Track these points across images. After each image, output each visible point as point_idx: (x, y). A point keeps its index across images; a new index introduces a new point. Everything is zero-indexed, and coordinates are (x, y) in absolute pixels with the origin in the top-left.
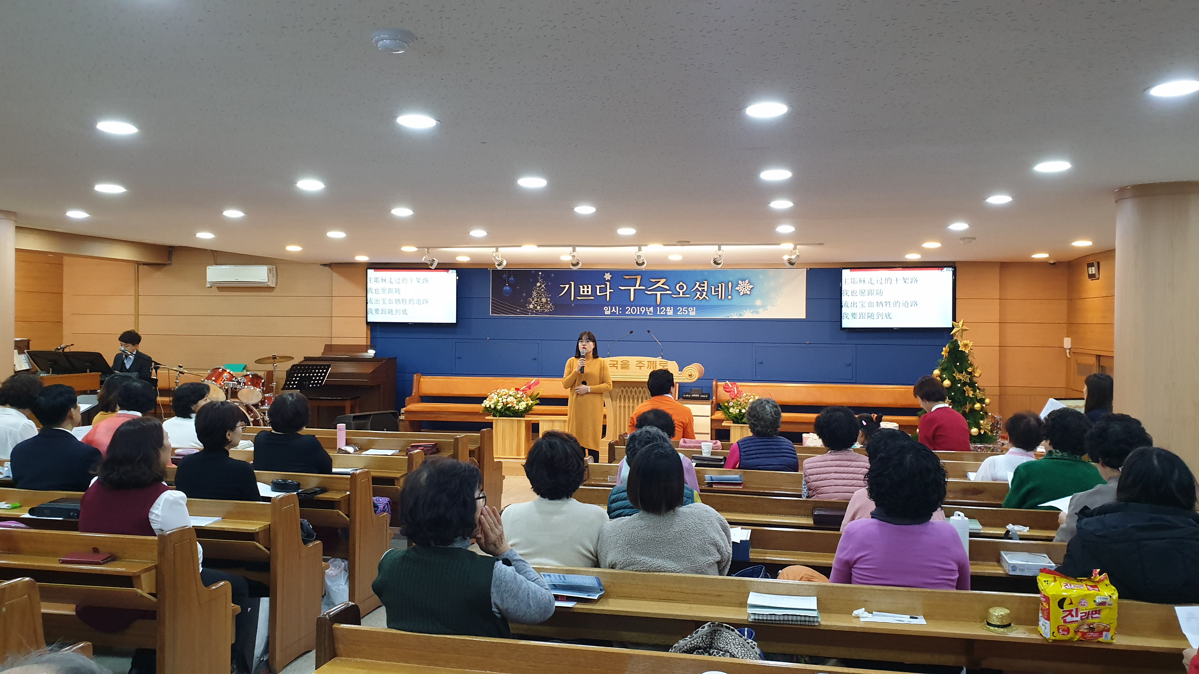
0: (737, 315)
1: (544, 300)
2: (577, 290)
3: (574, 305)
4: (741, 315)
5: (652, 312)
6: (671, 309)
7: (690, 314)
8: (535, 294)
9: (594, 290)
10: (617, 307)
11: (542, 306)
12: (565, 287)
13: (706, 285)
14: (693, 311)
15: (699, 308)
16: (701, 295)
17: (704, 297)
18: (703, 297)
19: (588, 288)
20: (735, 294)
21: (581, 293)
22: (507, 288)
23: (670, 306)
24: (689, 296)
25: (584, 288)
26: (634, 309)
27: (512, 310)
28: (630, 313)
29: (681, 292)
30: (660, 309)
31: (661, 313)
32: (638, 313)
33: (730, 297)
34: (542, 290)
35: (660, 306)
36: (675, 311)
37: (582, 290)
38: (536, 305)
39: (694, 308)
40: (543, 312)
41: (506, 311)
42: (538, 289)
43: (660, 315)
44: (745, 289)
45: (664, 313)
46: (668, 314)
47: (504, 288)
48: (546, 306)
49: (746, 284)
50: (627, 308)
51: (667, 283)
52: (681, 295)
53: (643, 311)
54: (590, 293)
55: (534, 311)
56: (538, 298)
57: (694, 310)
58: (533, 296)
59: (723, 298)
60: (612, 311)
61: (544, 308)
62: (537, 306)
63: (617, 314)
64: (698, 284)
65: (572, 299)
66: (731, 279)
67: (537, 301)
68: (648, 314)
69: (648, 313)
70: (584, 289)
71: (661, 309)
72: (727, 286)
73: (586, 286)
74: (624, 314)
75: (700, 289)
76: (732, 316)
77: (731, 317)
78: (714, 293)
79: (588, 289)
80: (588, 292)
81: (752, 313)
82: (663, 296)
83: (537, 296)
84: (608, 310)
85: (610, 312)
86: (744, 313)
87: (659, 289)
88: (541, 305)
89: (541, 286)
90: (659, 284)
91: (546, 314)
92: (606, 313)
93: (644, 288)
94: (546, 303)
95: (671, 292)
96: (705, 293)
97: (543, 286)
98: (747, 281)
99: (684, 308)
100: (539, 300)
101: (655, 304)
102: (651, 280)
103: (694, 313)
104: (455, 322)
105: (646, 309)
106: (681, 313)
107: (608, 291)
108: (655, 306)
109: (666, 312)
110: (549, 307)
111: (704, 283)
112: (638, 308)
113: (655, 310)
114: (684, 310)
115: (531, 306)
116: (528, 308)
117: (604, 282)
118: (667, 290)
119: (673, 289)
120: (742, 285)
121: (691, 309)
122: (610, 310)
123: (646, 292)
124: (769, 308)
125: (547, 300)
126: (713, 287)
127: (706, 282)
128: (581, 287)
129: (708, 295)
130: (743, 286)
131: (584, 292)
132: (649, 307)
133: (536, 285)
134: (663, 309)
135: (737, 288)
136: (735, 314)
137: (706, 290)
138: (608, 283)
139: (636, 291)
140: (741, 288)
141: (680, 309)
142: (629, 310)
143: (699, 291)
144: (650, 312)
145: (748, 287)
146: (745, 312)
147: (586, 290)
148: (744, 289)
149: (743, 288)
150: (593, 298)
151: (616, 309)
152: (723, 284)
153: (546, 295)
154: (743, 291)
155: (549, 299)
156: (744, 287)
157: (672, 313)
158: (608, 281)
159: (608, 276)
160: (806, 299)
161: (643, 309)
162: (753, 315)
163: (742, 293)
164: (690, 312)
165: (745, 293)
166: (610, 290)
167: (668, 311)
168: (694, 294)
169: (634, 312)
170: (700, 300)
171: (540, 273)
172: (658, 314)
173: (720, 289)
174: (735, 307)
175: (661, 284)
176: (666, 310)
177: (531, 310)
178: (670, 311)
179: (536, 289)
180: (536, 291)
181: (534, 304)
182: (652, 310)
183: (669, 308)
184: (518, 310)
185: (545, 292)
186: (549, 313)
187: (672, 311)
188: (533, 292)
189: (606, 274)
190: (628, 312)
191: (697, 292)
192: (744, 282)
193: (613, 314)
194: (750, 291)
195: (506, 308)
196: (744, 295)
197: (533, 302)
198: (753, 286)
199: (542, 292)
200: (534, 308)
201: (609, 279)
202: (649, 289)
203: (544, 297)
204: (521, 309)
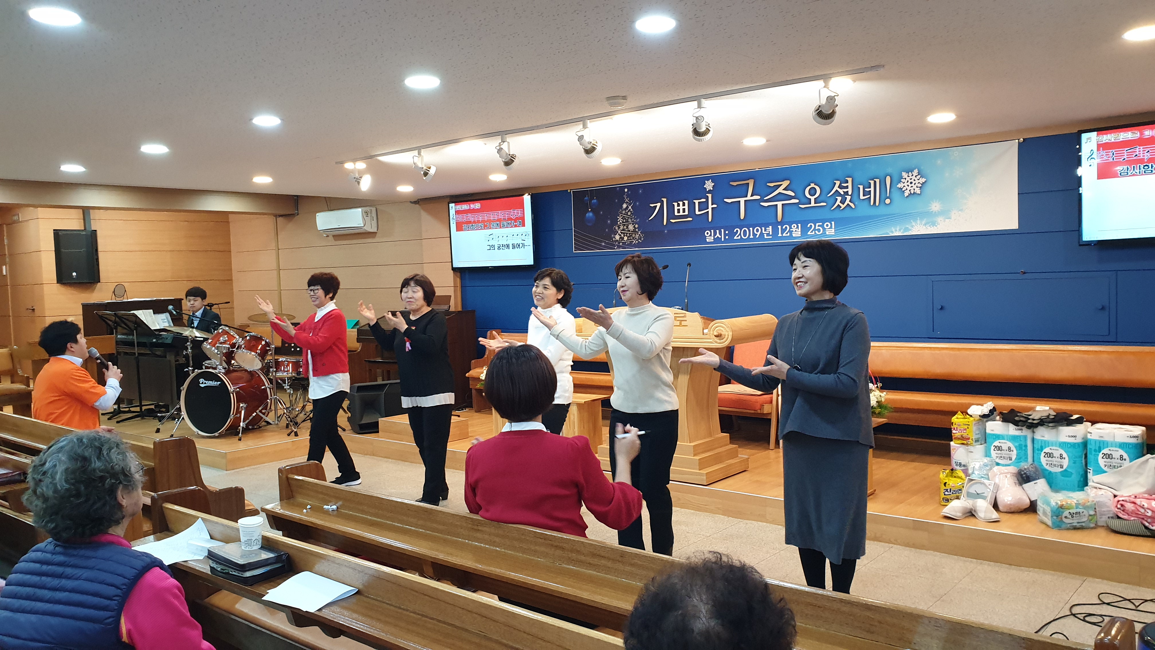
0: (900, 230)
1: (631, 227)
2: (671, 208)
3: (668, 230)
4: (907, 229)
5: (771, 234)
6: (798, 227)
7: (827, 234)
8: (620, 219)
9: (692, 206)
10: (723, 230)
12: (656, 206)
13: (850, 184)
14: (831, 228)
15: (839, 224)
16: (843, 202)
17: (848, 204)
18: (846, 204)
19: (684, 205)
20: (896, 195)
21: (676, 214)
22: (590, 215)
23: (797, 223)
24: (825, 204)
25: (679, 205)
26: (745, 231)
27: (596, 244)
28: (739, 237)
30: (782, 228)
31: (784, 235)
32: (751, 237)
33: (888, 201)
34: (629, 213)
35: (782, 223)
36: (805, 230)
37: (676, 208)
39: (833, 223)
40: (631, 245)
41: (590, 245)
42: (624, 212)
43: (782, 238)
44: (913, 185)
45: (788, 234)
46: (794, 235)
47: (587, 215)
48: (634, 235)
49: (913, 177)
50: (735, 231)
51: (789, 188)
52: (813, 204)
53: (758, 233)
54: (686, 213)
55: (621, 244)
56: (624, 225)
57: (833, 227)
58: (619, 223)
59: (877, 204)
60: (716, 237)
61: (631, 238)
62: (624, 236)
63: (723, 240)
64: (838, 183)
65: (665, 223)
66: (889, 170)
67: (623, 230)
68: (766, 237)
69: (765, 235)
70: (679, 208)
71: (784, 228)
72: (883, 183)
73: (681, 203)
74: (731, 239)
75: (841, 191)
76: (892, 232)
77: (891, 235)
78: (864, 195)
79: (684, 207)
80: (684, 210)
81: (925, 225)
82: (786, 207)
83: (623, 222)
84: (711, 235)
85: (712, 238)
86: (912, 226)
87: (781, 197)
88: (628, 235)
89: (627, 207)
90: (780, 190)
91: (635, 246)
92: (708, 241)
93: (758, 197)
94: (634, 231)
95: (797, 201)
96: (849, 198)
97: (630, 208)
98: (916, 171)
99: (817, 224)
101: (774, 221)
102: (768, 184)
103: (833, 230)
104: (532, 263)
105: (762, 230)
106: (813, 233)
107: (710, 206)
108: (775, 224)
109: (791, 232)
110: (637, 236)
111: (847, 182)
112: (751, 229)
113: (775, 231)
114: (817, 228)
116: (614, 239)
117: (703, 193)
118: (791, 198)
119: (800, 195)
120: (908, 179)
121: (827, 225)
122: (712, 235)
123: (761, 204)
124: (954, 214)
125: (634, 226)
126: (861, 187)
127: (850, 180)
128: (676, 204)
129: (853, 200)
130: (910, 181)
131: (679, 211)
132: (766, 226)
133: (622, 207)
134: (786, 227)
135: (899, 186)
136: (898, 229)
137: (850, 193)
138: (710, 196)
139: (748, 204)
140: (906, 184)
141: (811, 226)
142: (739, 234)
143: (840, 195)
144: (768, 235)
145: (917, 181)
146: (914, 224)
147: (681, 208)
148: (910, 185)
149: (909, 183)
150: (691, 219)
151: (720, 234)
152: (878, 181)
153: (633, 220)
154: (909, 188)
155: (637, 226)
156: (911, 183)
157: (800, 233)
158: (710, 192)
159: (709, 185)
160: (1018, 194)
161: (757, 230)
162: (927, 228)
163: (907, 193)
164: (826, 230)
165: (912, 192)
166: (712, 205)
167: (794, 231)
168: (831, 201)
169: (745, 235)
170: (841, 209)
171: (626, 190)
172: (779, 235)
173: (872, 189)
174: (896, 216)
175: (783, 190)
176: (791, 230)
177: (617, 243)
178: (796, 231)
179: (622, 213)
180: (621, 216)
181: (620, 233)
182: (771, 230)
183: (794, 226)
184: (603, 244)
185: (632, 217)
186: (638, 245)
187: (800, 230)
188: (618, 217)
189: (706, 182)
190: (738, 237)
191: (837, 197)
192: (910, 173)
193: (717, 240)
194: (920, 187)
195: (590, 242)
196: (910, 196)
197: (619, 232)
198: (925, 180)
199: (629, 216)
200: (621, 240)
201: (712, 189)
202: (765, 198)
203: (630, 224)
204: (605, 243)
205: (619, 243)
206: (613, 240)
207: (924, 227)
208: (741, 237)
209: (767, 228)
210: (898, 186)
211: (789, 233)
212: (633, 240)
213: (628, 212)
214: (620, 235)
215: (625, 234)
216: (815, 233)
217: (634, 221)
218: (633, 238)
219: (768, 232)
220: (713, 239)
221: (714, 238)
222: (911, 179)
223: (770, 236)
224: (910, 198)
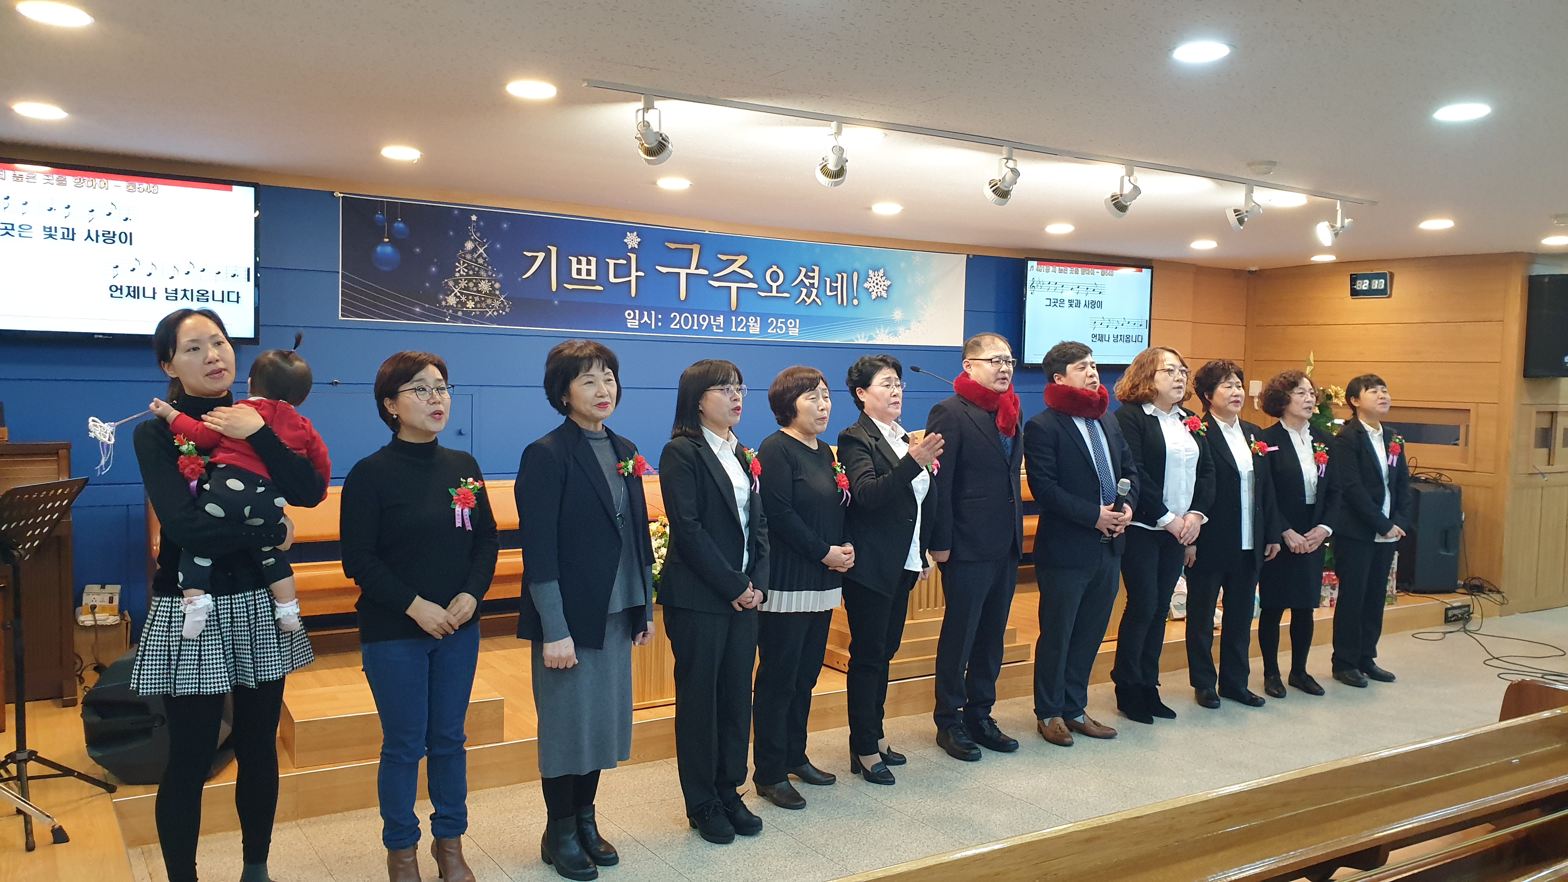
0: (865, 337)
1: (484, 286)
2: (564, 267)
3: (559, 301)
4: (871, 338)
5: (722, 326)
6: (756, 322)
7: (790, 334)
8: (461, 269)
9: (602, 268)
10: (653, 313)
11: (480, 302)
12: (538, 256)
13: (816, 274)
14: (795, 327)
15: (806, 322)
16: (808, 295)
17: (814, 299)
18: (811, 299)
19: (589, 263)
20: (863, 295)
21: (574, 275)
22: (387, 249)
23: (755, 315)
24: (788, 295)
25: (579, 262)
26: (686, 318)
27: (401, 308)
28: (678, 326)
29: (774, 285)
30: (736, 320)
31: (739, 330)
32: (695, 327)
33: (855, 302)
34: (481, 261)
35: (736, 313)
36: (764, 326)
37: (575, 266)
38: (463, 298)
39: (798, 320)
40: (481, 317)
41: (387, 311)
42: (469, 256)
43: (736, 333)
44: (879, 286)
45: (745, 330)
46: (751, 332)
47: (379, 249)
48: (489, 301)
49: (879, 278)
50: (671, 316)
51: (748, 266)
52: (774, 293)
53: (705, 324)
54: (593, 277)
55: (460, 314)
56: (470, 280)
57: (797, 327)
58: (457, 275)
59: (845, 304)
60: (642, 322)
61: (484, 305)
62: (468, 299)
63: (653, 327)
64: (804, 271)
65: (554, 288)
66: (857, 265)
67: (466, 288)
68: (715, 330)
69: (714, 327)
70: (579, 266)
71: (739, 320)
72: (850, 279)
73: (584, 260)
74: (666, 328)
75: (807, 282)
76: (857, 339)
77: (856, 342)
78: (831, 291)
79: (589, 267)
80: (589, 272)
81: (888, 334)
82: (742, 292)
84: (634, 318)
86: (877, 334)
87: (734, 277)
88: (477, 299)
89: (475, 250)
90: (734, 267)
91: (491, 320)
94: (491, 294)
95: (756, 286)
96: (815, 291)
97: (481, 251)
98: (882, 271)
99: (780, 320)
100: (471, 285)
101: (726, 309)
102: (719, 256)
103: (797, 332)
104: (252, 334)
105: (710, 319)
106: (775, 331)
107: (634, 273)
108: (728, 314)
109: (747, 326)
110: (496, 304)
111: (813, 271)
112: (695, 316)
113: (728, 322)
114: (779, 325)
115: (452, 300)
116: (444, 303)
117: (624, 251)
118: (749, 280)
119: (759, 278)
121: (791, 323)
122: (637, 317)
123: (709, 282)
124: (914, 325)
125: (492, 286)
126: (828, 280)
127: (817, 269)
128: (574, 260)
129: (820, 295)
130: (876, 282)
131: (579, 271)
132: (716, 314)
133: (465, 247)
134: (742, 319)
135: (866, 285)
136: (863, 336)
137: (816, 286)
138: (633, 257)
139: (692, 279)
140: (872, 285)
141: (772, 321)
142: (678, 320)
143: (805, 286)
144: (718, 327)
145: (883, 283)
146: (878, 332)
147: (584, 267)
148: (876, 287)
149: (875, 284)
150: (601, 288)
151: (650, 318)
152: (845, 275)
153: (490, 273)
154: (876, 290)
155: (497, 285)
156: (877, 284)
157: (758, 329)
158: (633, 250)
159: (632, 240)
160: (965, 311)
161: (704, 319)
162: (889, 338)
163: (874, 296)
164: (790, 329)
165: (879, 295)
166: (637, 271)
167: (752, 326)
168: (795, 292)
169: (686, 324)
170: (807, 304)
171: (474, 218)
172: (732, 330)
173: (839, 285)
174: (863, 321)
175: (738, 267)
176: (748, 324)
177: (451, 311)
178: (753, 326)
179: (464, 258)
180: (464, 263)
181: (458, 294)
182: (722, 321)
183: (752, 320)
184: (418, 310)
185: (487, 267)
186: (499, 320)
187: (759, 326)
188: (457, 264)
189: (628, 234)
190: (676, 325)
191: (802, 289)
192: (876, 272)
193: (644, 327)
194: (886, 290)
195: (387, 303)
196: (878, 299)
197: (456, 291)
198: (890, 283)
199: (480, 264)
200: (459, 306)
201: (637, 247)
202: (715, 275)
203: (484, 280)
204: (423, 308)
205: (457, 312)
206: (441, 306)
207: (887, 337)
208: (681, 325)
209: (717, 318)
210: (864, 285)
211: (745, 328)
212: (487, 310)
213: (479, 257)
214: (459, 297)
215: (470, 297)
216: (777, 331)
217: (492, 276)
218: (488, 306)
219: (719, 324)
220: (637, 324)
221: (639, 322)
222: (877, 279)
223: (721, 329)
224: (876, 301)
